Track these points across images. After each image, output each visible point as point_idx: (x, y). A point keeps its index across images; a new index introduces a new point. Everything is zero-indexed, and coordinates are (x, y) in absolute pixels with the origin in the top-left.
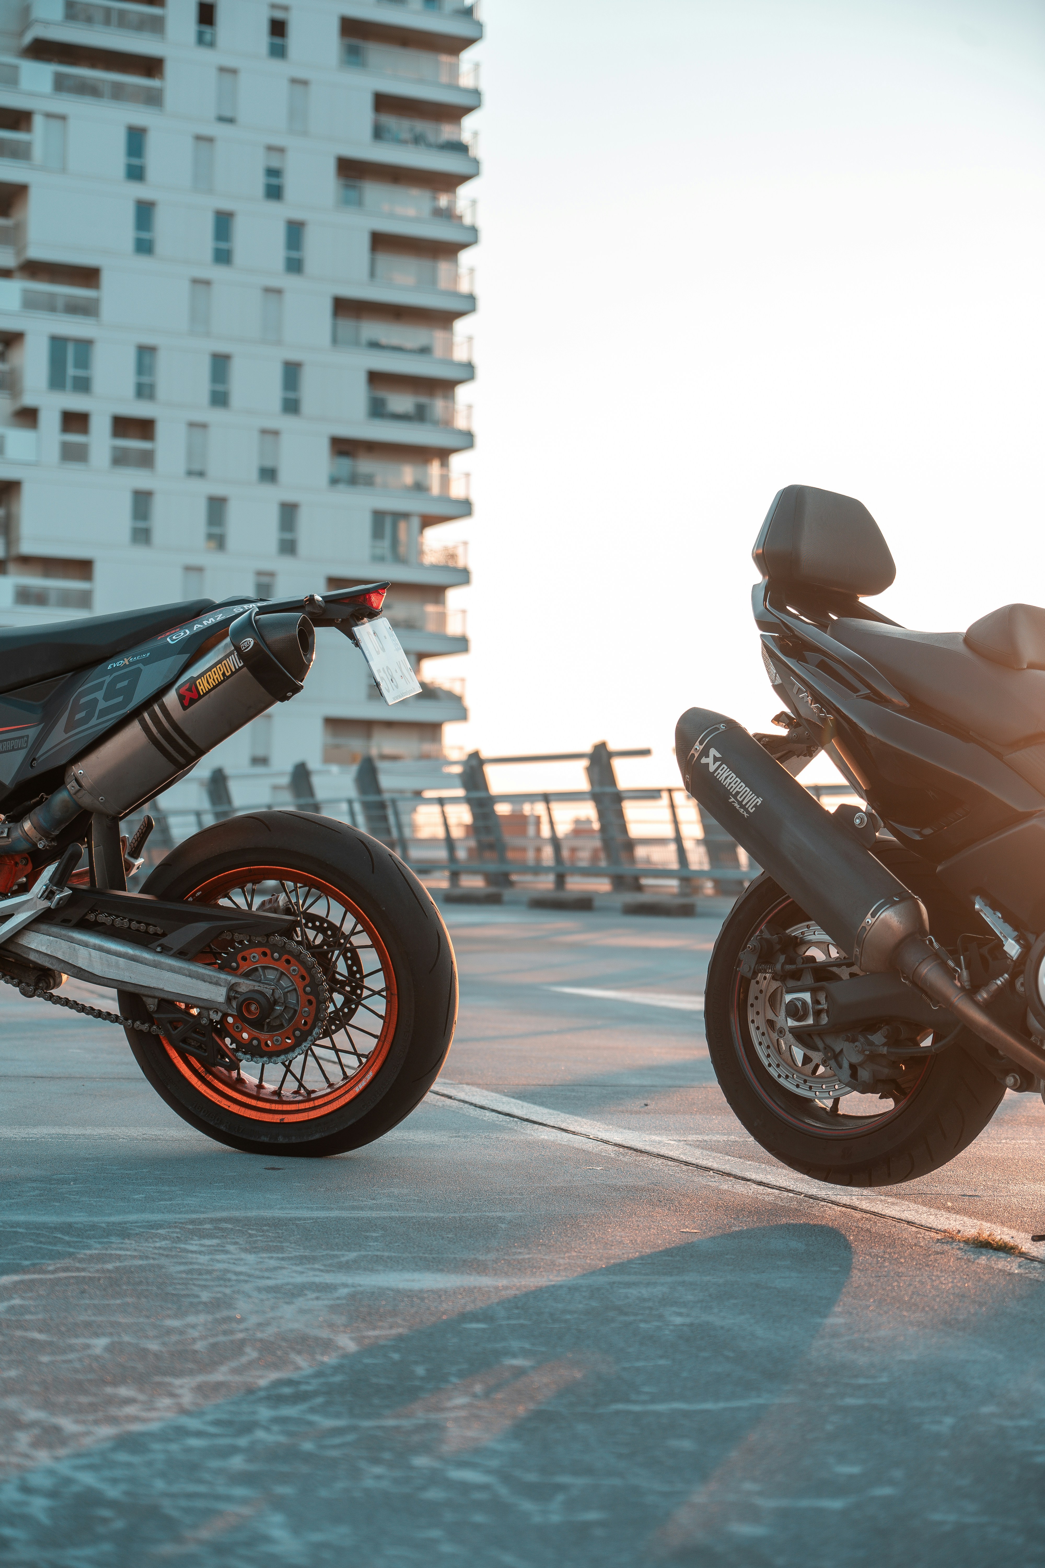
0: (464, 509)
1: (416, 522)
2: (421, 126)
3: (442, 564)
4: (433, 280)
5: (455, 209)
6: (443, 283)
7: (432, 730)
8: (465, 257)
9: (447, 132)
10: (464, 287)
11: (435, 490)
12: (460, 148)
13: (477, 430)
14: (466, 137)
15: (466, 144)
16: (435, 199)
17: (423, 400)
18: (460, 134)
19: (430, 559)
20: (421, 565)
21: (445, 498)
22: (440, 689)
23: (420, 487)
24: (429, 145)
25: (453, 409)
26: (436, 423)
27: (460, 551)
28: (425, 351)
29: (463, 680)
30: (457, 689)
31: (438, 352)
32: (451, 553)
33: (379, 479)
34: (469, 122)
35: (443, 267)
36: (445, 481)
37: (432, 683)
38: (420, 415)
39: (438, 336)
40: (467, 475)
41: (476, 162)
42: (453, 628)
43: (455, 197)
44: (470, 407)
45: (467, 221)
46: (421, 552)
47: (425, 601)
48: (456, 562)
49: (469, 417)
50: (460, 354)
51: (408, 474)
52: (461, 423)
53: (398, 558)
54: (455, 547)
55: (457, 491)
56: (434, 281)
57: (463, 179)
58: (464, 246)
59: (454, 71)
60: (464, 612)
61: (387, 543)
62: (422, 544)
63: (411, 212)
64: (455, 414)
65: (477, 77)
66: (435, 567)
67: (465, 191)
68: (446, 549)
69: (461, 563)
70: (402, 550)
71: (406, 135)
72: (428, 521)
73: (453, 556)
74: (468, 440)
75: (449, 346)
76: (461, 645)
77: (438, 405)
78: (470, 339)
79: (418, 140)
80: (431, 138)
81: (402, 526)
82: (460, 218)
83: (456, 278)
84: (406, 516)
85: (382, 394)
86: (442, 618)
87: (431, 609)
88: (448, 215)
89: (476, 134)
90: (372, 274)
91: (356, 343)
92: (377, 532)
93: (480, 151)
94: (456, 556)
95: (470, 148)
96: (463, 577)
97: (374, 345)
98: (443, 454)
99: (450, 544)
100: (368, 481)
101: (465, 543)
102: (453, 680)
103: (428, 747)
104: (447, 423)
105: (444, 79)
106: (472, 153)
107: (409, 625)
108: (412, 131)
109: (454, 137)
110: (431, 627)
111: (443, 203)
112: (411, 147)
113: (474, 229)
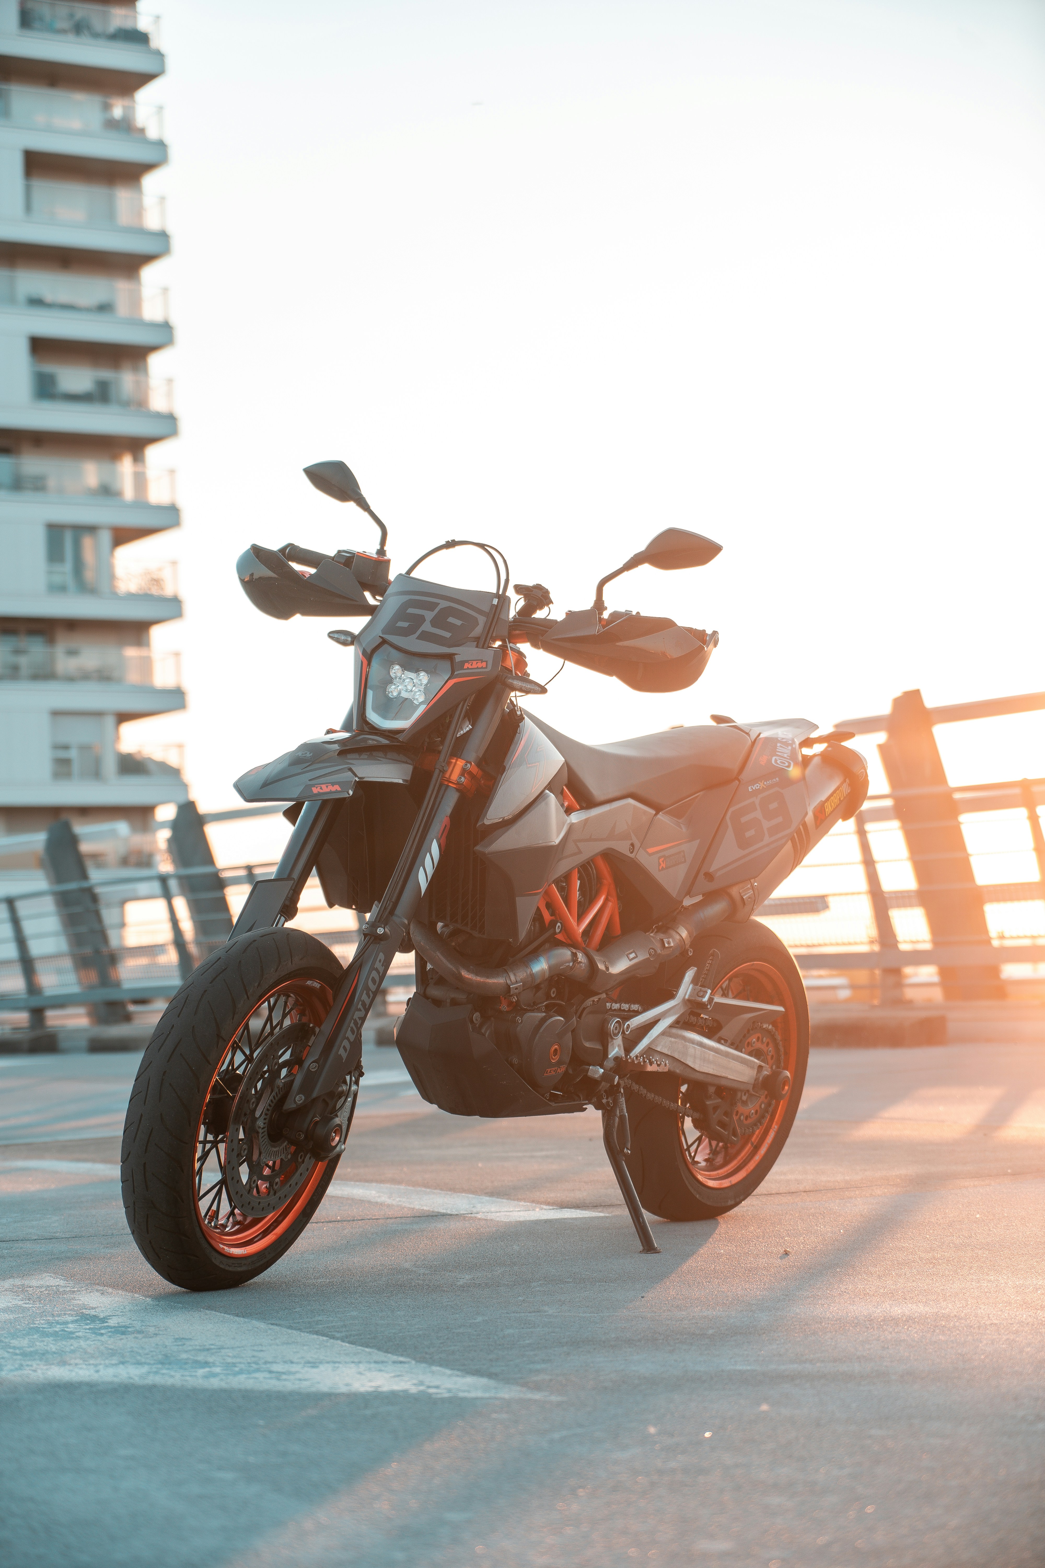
0: (167, 518)
1: (106, 537)
2: (86, 11)
3: (142, 592)
4: (111, 214)
5: (134, 120)
6: (124, 217)
7: (143, 817)
8: (151, 183)
9: (118, 17)
10: (152, 222)
11: (129, 493)
12: (139, 38)
14: (143, 23)
15: (145, 32)
16: (107, 107)
17: (105, 374)
18: (135, 18)
19: (125, 586)
20: (114, 595)
21: (141, 504)
22: (150, 759)
23: (107, 491)
24: (96, 35)
25: (147, 386)
26: (126, 404)
27: (167, 575)
28: (105, 308)
29: (180, 746)
30: (173, 760)
31: (122, 309)
32: (155, 577)
33: (52, 483)
35: (123, 196)
36: (140, 481)
37: (139, 752)
38: (102, 394)
39: (121, 287)
41: (159, 55)
42: (162, 678)
43: (134, 101)
44: (168, 382)
45: (152, 133)
46: (112, 577)
47: (123, 643)
48: (162, 589)
49: (169, 394)
50: (151, 312)
51: (90, 473)
52: (158, 403)
53: (84, 587)
54: (160, 569)
55: (157, 495)
57: (145, 78)
58: (148, 167)
60: (177, 654)
61: (68, 566)
62: (113, 568)
63: (76, 124)
64: (150, 393)
66: (131, 597)
67: (146, 97)
68: (147, 572)
69: (169, 591)
70: (89, 575)
71: (63, 22)
72: (121, 535)
73: (158, 582)
74: (167, 427)
75: (136, 302)
76: (174, 700)
77: (127, 380)
78: (164, 291)
79: (79, 28)
80: (97, 24)
81: (87, 542)
82: (142, 131)
83: (139, 211)
84: (92, 529)
85: (49, 368)
86: (147, 665)
87: (131, 652)
88: (127, 128)
89: (155, 20)
90: (28, 207)
91: (11, 300)
92: (55, 553)
94: (162, 580)
95: (150, 36)
96: (172, 609)
97: (36, 302)
98: (136, 446)
99: (153, 566)
100: (38, 485)
101: (174, 563)
103: (137, 840)
104: (139, 404)
106: (154, 43)
107: (104, 676)
108: (71, 16)
109: (128, 24)
110: (133, 677)
111: (117, 112)
112: (71, 37)
113: (161, 145)
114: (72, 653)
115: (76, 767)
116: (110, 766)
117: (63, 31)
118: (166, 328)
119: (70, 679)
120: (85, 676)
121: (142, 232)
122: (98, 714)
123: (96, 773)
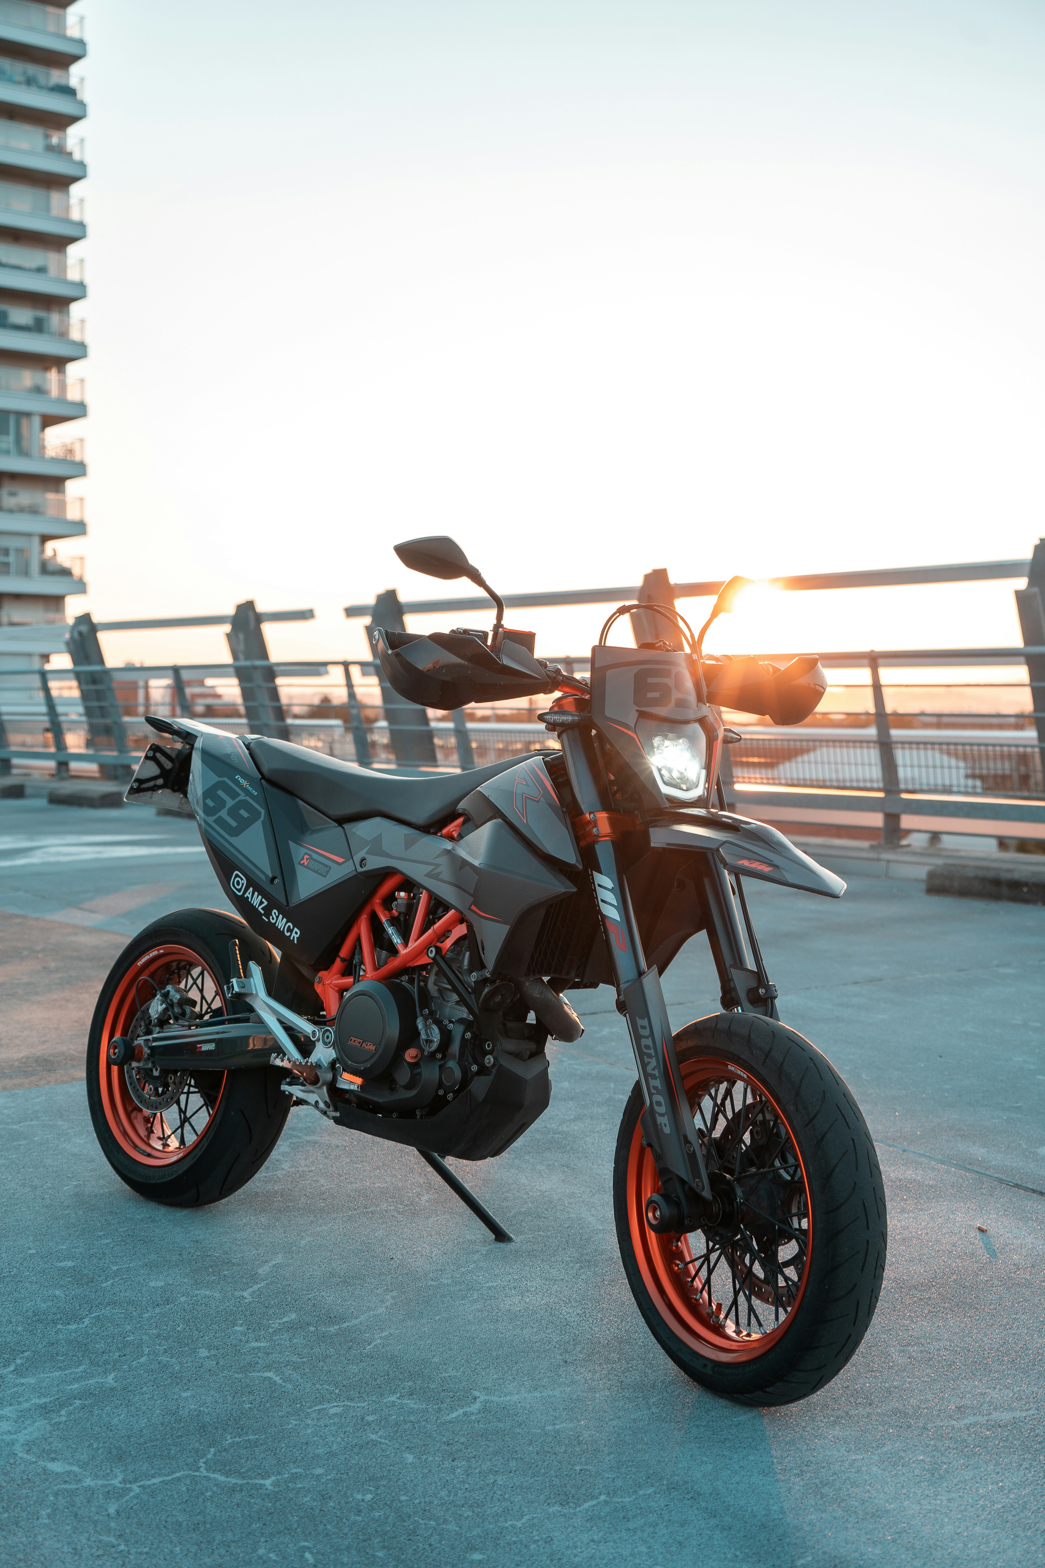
0: (79, 411)
1: (37, 422)
2: (32, 69)
3: (61, 458)
5: (65, 146)
6: (55, 211)
7: (56, 601)
8: (75, 189)
9: (55, 76)
10: (75, 216)
11: (54, 392)
12: (70, 92)
13: (89, 341)
14: (73, 82)
15: (73, 88)
16: (47, 137)
17: (41, 314)
18: (68, 79)
19: (50, 452)
20: (42, 458)
21: (62, 400)
22: (61, 566)
23: (39, 390)
24: (41, 87)
25: (68, 325)
26: (55, 334)
27: (77, 447)
28: (41, 270)
29: (81, 558)
31: (53, 271)
32: (69, 448)
33: (3, 382)
34: (75, 69)
35: (55, 197)
36: (63, 386)
38: (38, 327)
39: (53, 258)
40: (82, 381)
41: (83, 105)
42: (72, 514)
43: (66, 135)
44: (83, 321)
45: (77, 156)
46: (42, 447)
47: (47, 490)
48: (74, 457)
49: (82, 330)
50: (73, 275)
51: (27, 377)
53: (22, 451)
54: (72, 444)
55: (73, 395)
56: (48, 209)
57: (74, 119)
58: (74, 179)
59: (61, 22)
60: (81, 500)
61: (11, 438)
62: (44, 440)
63: (25, 145)
64: (70, 328)
65: (82, 29)
66: (54, 460)
67: (73, 132)
68: (65, 446)
69: (78, 458)
70: (25, 444)
71: (19, 78)
72: (49, 421)
73: (71, 451)
74: (80, 351)
75: (63, 268)
76: (79, 528)
77: (54, 319)
78: (82, 261)
79: (30, 82)
80: (42, 80)
81: (24, 422)
82: (70, 154)
83: (67, 208)
84: (28, 415)
85: (3, 307)
86: (62, 505)
87: (51, 496)
88: (61, 151)
89: (82, 80)
93: (86, 95)
94: (74, 451)
95: (77, 92)
96: (80, 469)
98: (60, 362)
99: (68, 441)
101: (82, 440)
102: (74, 558)
103: (51, 616)
104: (63, 335)
105: (52, 28)
106: (79, 96)
107: (34, 511)
108: (24, 73)
109: (63, 82)
110: (51, 512)
111: (55, 140)
112: (24, 86)
113: (82, 165)
114: (13, 494)
115: (12, 568)
116: (35, 567)
117: (19, 83)
118: (81, 286)
119: (11, 511)
120: (21, 510)
121: (68, 221)
122: (29, 535)
123: (25, 572)
